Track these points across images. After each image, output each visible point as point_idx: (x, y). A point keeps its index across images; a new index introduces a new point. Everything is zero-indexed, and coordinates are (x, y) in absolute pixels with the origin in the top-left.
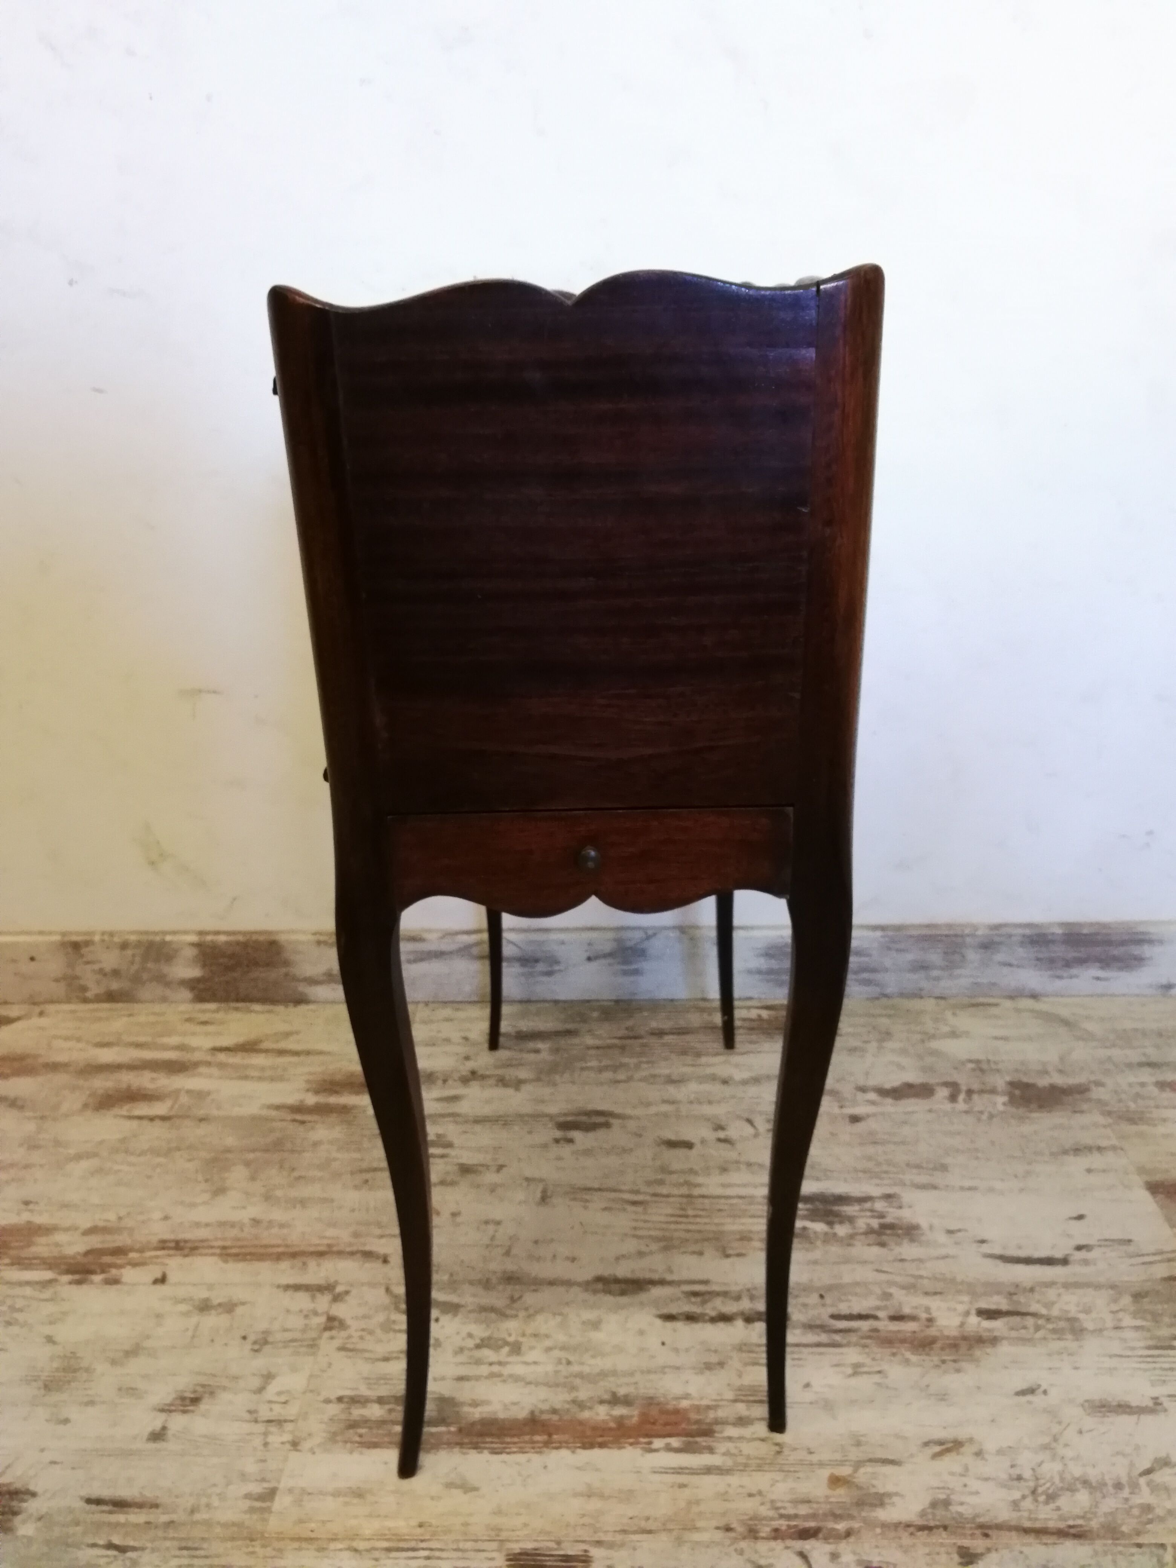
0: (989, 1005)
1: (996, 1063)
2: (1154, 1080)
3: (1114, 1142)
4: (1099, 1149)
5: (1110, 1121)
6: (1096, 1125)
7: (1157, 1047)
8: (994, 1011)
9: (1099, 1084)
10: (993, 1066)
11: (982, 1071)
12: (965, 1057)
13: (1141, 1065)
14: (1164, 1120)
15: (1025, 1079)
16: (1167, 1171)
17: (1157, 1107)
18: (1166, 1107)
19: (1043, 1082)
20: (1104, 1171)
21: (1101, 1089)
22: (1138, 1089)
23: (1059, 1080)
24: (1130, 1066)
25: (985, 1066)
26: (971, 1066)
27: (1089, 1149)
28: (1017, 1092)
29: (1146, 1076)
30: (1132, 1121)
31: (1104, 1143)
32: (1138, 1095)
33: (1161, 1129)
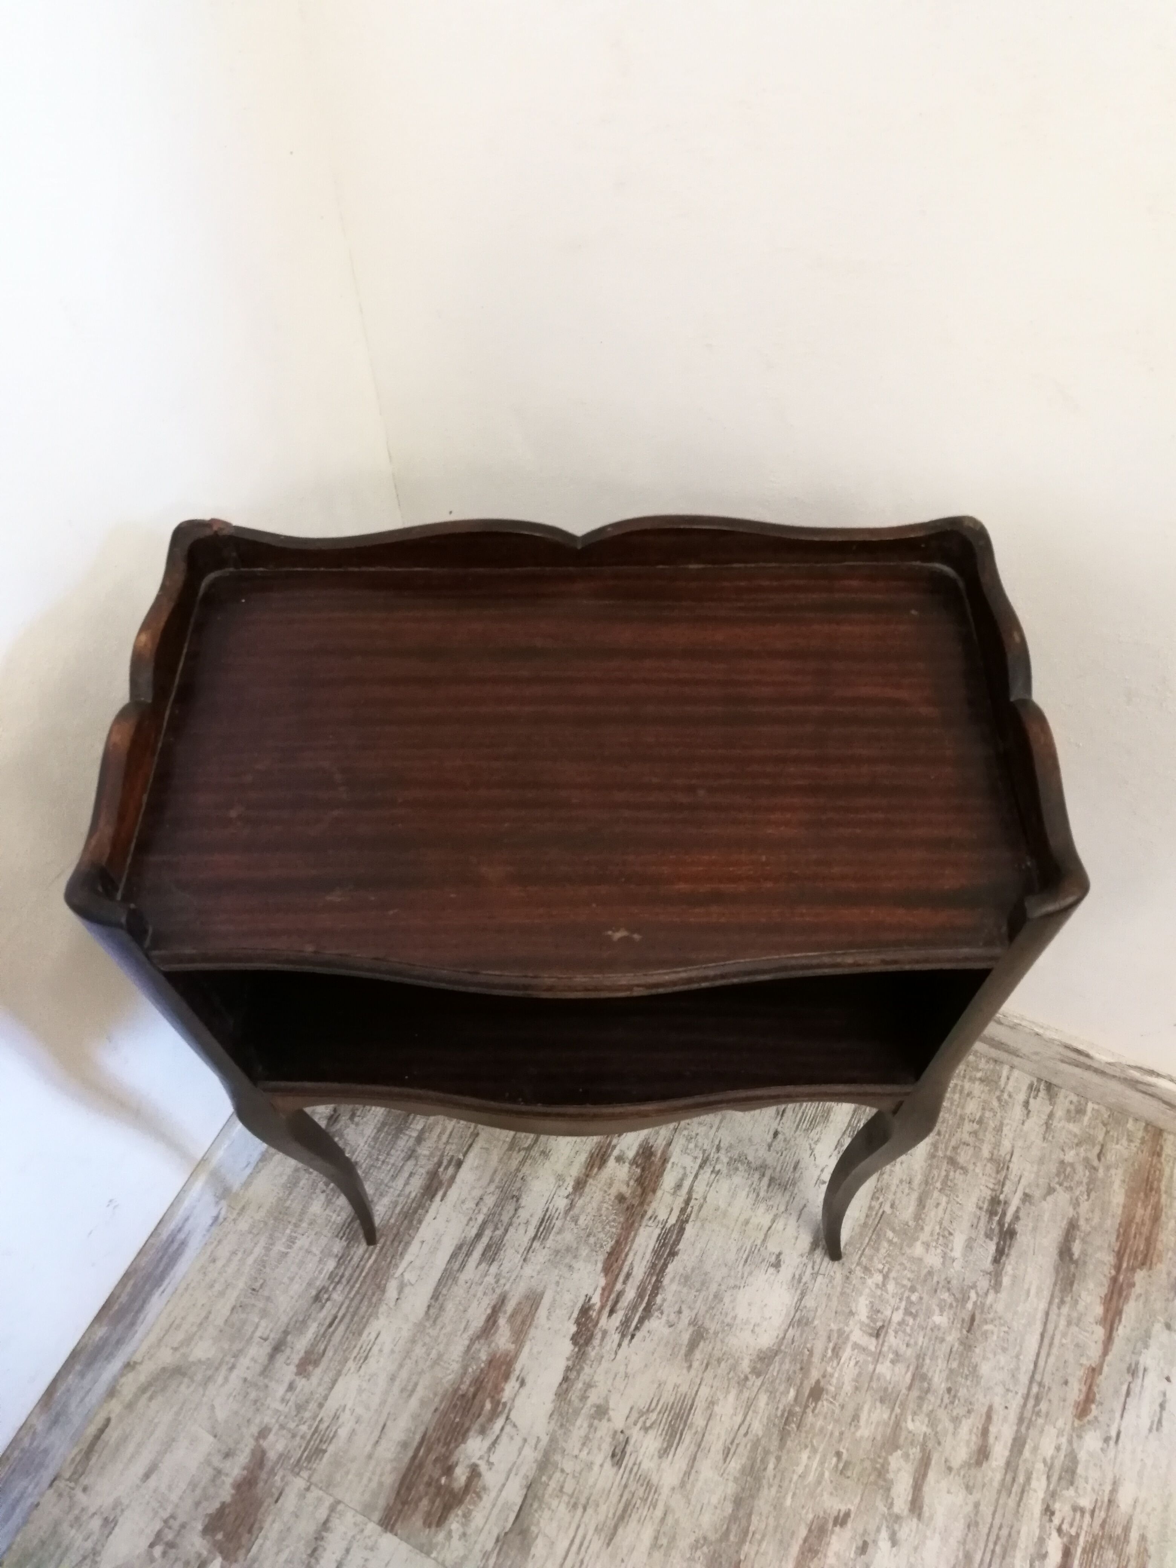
0: (102, 1431)
1: (173, 1517)
2: (292, 1369)
3: (328, 1501)
4: (325, 1525)
5: (305, 1474)
6: (302, 1496)
7: (264, 1313)
8: (112, 1435)
9: (263, 1433)
10: (175, 1524)
11: (171, 1545)
12: (143, 1543)
13: (272, 1357)
14: (336, 1417)
15: (213, 1507)
16: (381, 1484)
17: (321, 1406)
18: (326, 1398)
19: (226, 1493)
20: (348, 1551)
21: (271, 1437)
22: (292, 1397)
23: (235, 1469)
24: (265, 1371)
25: (169, 1536)
26: (158, 1551)
27: (319, 1538)
28: (220, 1536)
29: (286, 1370)
30: (319, 1452)
31: (322, 1513)
32: (300, 1408)
33: (343, 1433)
